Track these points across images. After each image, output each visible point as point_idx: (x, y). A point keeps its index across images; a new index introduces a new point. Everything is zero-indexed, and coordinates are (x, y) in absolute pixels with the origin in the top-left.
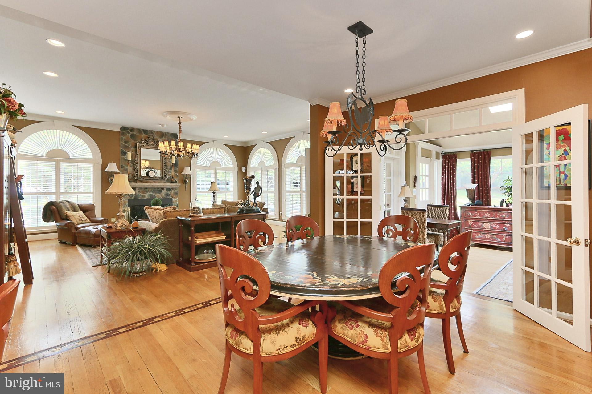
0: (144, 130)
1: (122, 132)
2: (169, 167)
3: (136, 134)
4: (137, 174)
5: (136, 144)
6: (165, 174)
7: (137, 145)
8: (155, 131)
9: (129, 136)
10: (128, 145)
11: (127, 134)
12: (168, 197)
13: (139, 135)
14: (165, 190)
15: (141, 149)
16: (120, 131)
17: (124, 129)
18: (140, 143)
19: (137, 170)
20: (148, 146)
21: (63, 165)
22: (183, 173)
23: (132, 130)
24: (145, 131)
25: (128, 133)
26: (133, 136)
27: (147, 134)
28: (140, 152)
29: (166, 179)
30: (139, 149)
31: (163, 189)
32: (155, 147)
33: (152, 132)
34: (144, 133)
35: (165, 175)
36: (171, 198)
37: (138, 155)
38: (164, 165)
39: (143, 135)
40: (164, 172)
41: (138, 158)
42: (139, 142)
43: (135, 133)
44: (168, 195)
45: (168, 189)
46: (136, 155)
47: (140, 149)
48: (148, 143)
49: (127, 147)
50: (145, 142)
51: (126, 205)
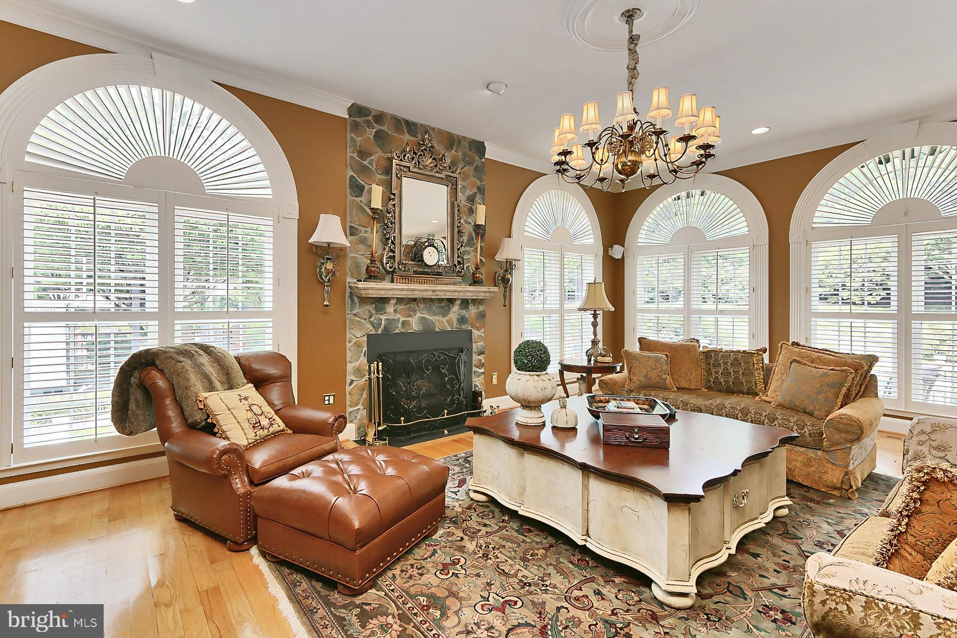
0: (407, 122)
1: (354, 121)
2: (465, 238)
3: (386, 130)
4: (391, 254)
5: (390, 160)
6: (458, 257)
7: (394, 164)
8: (434, 129)
9: (371, 137)
10: (369, 163)
11: (366, 130)
12: (464, 327)
13: (395, 135)
14: (456, 308)
15: (404, 179)
16: (347, 117)
17: (357, 110)
18: (401, 160)
19: (393, 243)
20: (421, 171)
21: (183, 214)
22: (498, 258)
23: (380, 118)
24: (411, 127)
25: (370, 126)
26: (380, 136)
27: (416, 137)
28: (399, 189)
29: (460, 272)
30: (397, 176)
31: (451, 301)
32: (438, 175)
33: (426, 130)
34: (409, 132)
35: (460, 260)
36: (470, 328)
37: (394, 195)
38: (456, 230)
39: (407, 137)
40: (456, 250)
41: (394, 205)
42: (398, 157)
43: (385, 128)
44: (462, 320)
45: (465, 303)
46: (392, 196)
47: (400, 178)
48: (419, 162)
49: (364, 170)
50: (413, 159)
51: (363, 354)
